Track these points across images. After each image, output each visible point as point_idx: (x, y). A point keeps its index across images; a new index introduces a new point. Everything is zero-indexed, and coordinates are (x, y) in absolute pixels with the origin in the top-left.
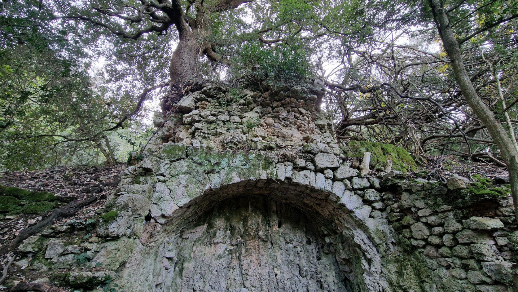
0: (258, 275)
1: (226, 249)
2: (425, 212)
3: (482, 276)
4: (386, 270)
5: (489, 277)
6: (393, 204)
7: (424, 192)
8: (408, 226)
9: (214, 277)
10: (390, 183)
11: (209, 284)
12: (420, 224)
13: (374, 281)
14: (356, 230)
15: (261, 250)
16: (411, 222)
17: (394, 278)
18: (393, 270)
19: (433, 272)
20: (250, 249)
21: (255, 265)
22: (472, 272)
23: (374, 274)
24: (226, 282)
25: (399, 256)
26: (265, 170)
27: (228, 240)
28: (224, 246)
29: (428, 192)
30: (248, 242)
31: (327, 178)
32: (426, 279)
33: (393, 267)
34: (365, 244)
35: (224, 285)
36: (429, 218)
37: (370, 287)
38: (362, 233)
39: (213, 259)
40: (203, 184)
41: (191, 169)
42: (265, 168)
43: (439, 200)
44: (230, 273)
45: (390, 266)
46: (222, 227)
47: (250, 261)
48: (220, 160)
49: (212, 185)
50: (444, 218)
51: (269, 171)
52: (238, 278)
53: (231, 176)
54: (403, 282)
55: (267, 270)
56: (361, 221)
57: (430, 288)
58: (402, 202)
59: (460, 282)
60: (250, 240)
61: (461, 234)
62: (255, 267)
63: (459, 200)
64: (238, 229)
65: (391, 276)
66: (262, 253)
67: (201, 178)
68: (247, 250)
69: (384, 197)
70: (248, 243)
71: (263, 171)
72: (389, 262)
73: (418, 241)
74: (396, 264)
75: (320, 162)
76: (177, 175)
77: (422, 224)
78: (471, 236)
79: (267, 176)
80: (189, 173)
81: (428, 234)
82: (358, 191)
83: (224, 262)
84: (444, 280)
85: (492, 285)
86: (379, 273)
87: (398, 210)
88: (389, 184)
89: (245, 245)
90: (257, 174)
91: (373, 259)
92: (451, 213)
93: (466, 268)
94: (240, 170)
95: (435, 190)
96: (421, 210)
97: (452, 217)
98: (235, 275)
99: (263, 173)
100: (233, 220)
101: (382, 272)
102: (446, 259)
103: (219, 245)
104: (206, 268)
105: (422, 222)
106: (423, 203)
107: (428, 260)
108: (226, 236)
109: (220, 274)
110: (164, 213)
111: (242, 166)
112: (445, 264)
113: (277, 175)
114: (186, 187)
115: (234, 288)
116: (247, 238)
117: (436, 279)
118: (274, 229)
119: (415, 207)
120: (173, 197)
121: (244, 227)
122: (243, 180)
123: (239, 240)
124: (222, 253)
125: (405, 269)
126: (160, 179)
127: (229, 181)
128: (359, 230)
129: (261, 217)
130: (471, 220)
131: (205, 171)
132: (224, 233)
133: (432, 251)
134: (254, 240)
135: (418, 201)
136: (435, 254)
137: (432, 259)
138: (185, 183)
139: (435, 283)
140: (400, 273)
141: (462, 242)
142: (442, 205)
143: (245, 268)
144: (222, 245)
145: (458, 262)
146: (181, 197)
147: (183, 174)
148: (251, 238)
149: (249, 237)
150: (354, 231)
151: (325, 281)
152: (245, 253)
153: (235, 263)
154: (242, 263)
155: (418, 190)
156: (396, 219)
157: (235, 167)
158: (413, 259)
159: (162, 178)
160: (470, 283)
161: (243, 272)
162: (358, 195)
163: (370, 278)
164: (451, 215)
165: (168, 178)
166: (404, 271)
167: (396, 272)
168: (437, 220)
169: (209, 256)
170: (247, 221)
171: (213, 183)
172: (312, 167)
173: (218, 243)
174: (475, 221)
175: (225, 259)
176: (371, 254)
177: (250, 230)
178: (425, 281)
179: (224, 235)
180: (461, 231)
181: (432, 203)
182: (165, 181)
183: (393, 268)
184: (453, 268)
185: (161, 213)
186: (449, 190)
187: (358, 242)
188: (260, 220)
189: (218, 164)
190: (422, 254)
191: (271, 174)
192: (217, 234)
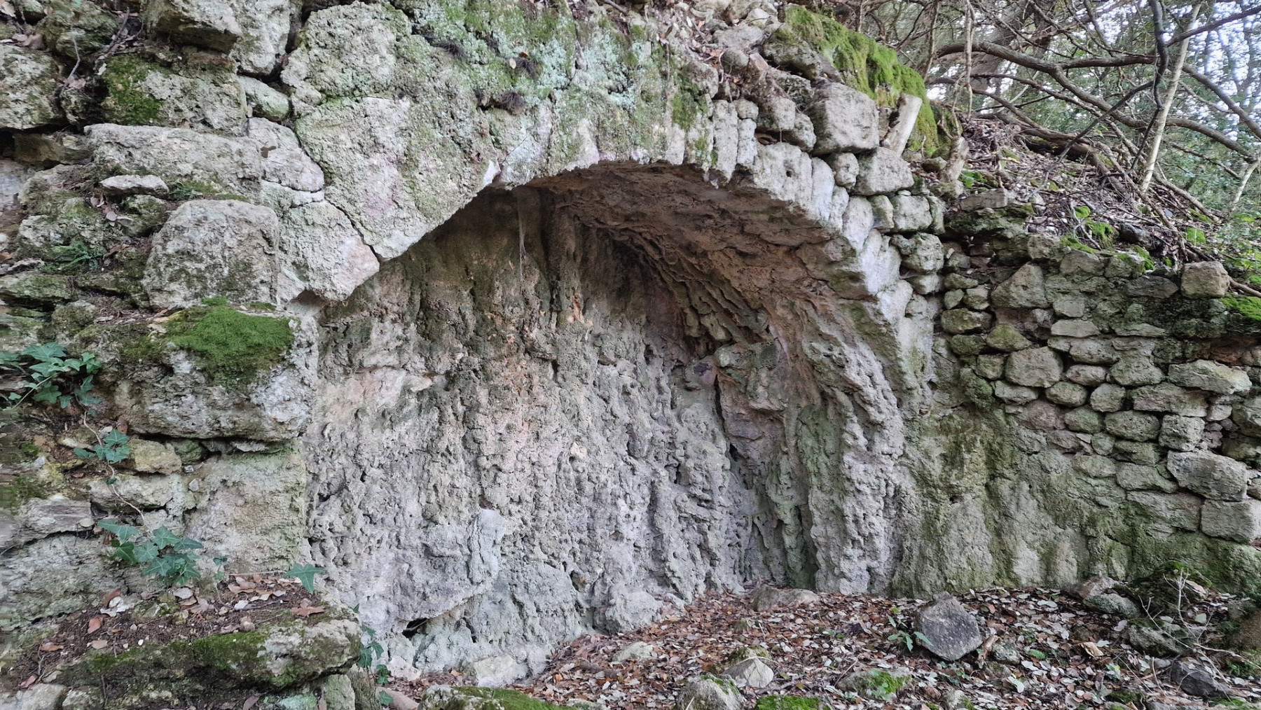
0: (527, 466)
1: (406, 390)
2: (1077, 327)
3: (1157, 476)
4: (914, 449)
5: (1172, 479)
6: (974, 287)
7: (1103, 279)
8: (1005, 353)
9: (376, 488)
10: (985, 226)
11: (362, 512)
12: (1045, 354)
13: (880, 474)
14: (854, 345)
15: (536, 390)
16: (1019, 345)
17: (936, 468)
18: (936, 452)
19: (1026, 457)
20: (507, 388)
21: (523, 438)
22: (1135, 467)
23: (883, 459)
24: (423, 499)
25: (951, 417)
26: (682, 127)
27: (417, 358)
28: (399, 378)
29: (1116, 283)
30: (495, 366)
31: (839, 184)
32: (1006, 472)
33: (933, 444)
34: (874, 385)
35: (413, 507)
36: (1076, 343)
37: (863, 487)
38: (871, 356)
39: (366, 429)
40: (474, 159)
41: (412, 73)
42: (683, 119)
43: (1135, 308)
44: (435, 469)
45: (927, 442)
46: (396, 308)
47: (509, 427)
48: (532, 42)
49: (509, 170)
50: (1123, 351)
51: (694, 134)
52: (463, 482)
53: (574, 134)
54: (958, 479)
55: (556, 449)
56: (887, 324)
57: (1013, 489)
58: (1012, 288)
59: (1094, 482)
60: (500, 358)
61: (1152, 392)
62: (523, 444)
63: (1193, 320)
64: (455, 317)
65: (929, 465)
66: (542, 399)
67: (466, 131)
68: (493, 392)
69: (950, 264)
70: (497, 369)
71: (677, 127)
72: (923, 431)
73: (1019, 390)
74: (943, 438)
75: (840, 125)
76: (354, 92)
77: (1051, 353)
78: (1174, 399)
79: (686, 153)
80: (404, 90)
81: (1057, 379)
82: (902, 238)
83: (409, 433)
84: (1054, 476)
85: (1174, 493)
86: (895, 456)
87: (986, 305)
88: (979, 228)
89: (484, 373)
90: (656, 138)
91: (887, 424)
92: (1152, 344)
93: (1121, 457)
94: (601, 109)
95: (1141, 283)
96: (1066, 322)
97: (1149, 353)
98: (456, 474)
99: (677, 138)
100: (434, 284)
101: (905, 455)
102: (1079, 435)
103: (379, 374)
104: (343, 459)
105: (1054, 350)
106: (1082, 306)
107: (1025, 433)
108: (407, 340)
109: (397, 474)
110: (316, 285)
111: (611, 90)
112: (1069, 444)
113: (715, 155)
114: (406, 163)
115: (450, 513)
116: (491, 352)
117: (1035, 473)
118: (570, 319)
119: (1050, 307)
120: (349, 208)
121: (477, 309)
122: (611, 156)
123: (460, 356)
124: (393, 404)
125: (969, 451)
126: (263, 99)
127: (570, 158)
128: (864, 348)
129: (536, 278)
130: (1195, 368)
131: (479, 95)
132: (400, 332)
133: (1048, 415)
134: (514, 359)
135: (1069, 297)
136: (1053, 421)
137: (1036, 431)
138: (400, 146)
139: (1027, 480)
140: (952, 459)
141: (1145, 408)
142: (1140, 321)
143: (489, 448)
144: (391, 374)
145: (1107, 443)
146: (391, 212)
147: (378, 89)
148: (504, 351)
149: (498, 347)
150: (848, 350)
151: (698, 467)
152: (490, 403)
153: (453, 436)
154: (479, 435)
155: (1082, 271)
156: (971, 327)
157: (587, 94)
158: (984, 426)
159: (273, 99)
160: (1118, 485)
161: (484, 462)
162: (898, 249)
163: (869, 467)
164: (1148, 348)
165: (307, 100)
166: (966, 456)
167: (942, 455)
168: (1103, 353)
169: (343, 417)
170: (491, 291)
171: (512, 159)
172: (809, 138)
173: (375, 367)
174: (1205, 371)
175: (410, 423)
176: (885, 410)
177: (499, 321)
178: (1002, 476)
179: (398, 338)
180: (1155, 385)
181: (1111, 311)
182: (291, 118)
183: (935, 446)
184: (1086, 454)
185: (301, 285)
186: (1180, 293)
187: (858, 381)
188: (530, 288)
189: (528, 66)
190: (1011, 419)
191: (700, 145)
192: (374, 336)
